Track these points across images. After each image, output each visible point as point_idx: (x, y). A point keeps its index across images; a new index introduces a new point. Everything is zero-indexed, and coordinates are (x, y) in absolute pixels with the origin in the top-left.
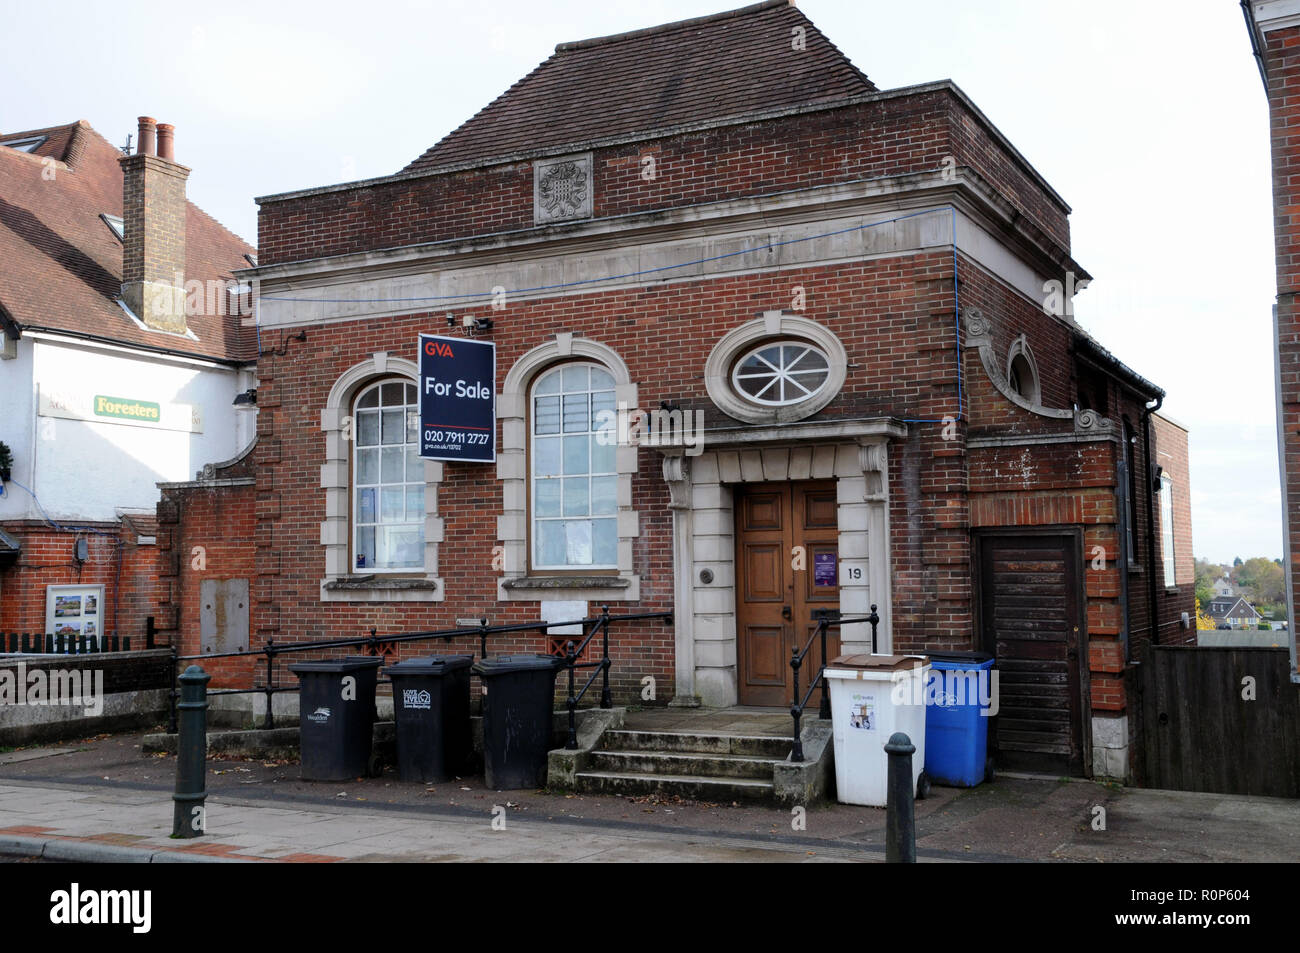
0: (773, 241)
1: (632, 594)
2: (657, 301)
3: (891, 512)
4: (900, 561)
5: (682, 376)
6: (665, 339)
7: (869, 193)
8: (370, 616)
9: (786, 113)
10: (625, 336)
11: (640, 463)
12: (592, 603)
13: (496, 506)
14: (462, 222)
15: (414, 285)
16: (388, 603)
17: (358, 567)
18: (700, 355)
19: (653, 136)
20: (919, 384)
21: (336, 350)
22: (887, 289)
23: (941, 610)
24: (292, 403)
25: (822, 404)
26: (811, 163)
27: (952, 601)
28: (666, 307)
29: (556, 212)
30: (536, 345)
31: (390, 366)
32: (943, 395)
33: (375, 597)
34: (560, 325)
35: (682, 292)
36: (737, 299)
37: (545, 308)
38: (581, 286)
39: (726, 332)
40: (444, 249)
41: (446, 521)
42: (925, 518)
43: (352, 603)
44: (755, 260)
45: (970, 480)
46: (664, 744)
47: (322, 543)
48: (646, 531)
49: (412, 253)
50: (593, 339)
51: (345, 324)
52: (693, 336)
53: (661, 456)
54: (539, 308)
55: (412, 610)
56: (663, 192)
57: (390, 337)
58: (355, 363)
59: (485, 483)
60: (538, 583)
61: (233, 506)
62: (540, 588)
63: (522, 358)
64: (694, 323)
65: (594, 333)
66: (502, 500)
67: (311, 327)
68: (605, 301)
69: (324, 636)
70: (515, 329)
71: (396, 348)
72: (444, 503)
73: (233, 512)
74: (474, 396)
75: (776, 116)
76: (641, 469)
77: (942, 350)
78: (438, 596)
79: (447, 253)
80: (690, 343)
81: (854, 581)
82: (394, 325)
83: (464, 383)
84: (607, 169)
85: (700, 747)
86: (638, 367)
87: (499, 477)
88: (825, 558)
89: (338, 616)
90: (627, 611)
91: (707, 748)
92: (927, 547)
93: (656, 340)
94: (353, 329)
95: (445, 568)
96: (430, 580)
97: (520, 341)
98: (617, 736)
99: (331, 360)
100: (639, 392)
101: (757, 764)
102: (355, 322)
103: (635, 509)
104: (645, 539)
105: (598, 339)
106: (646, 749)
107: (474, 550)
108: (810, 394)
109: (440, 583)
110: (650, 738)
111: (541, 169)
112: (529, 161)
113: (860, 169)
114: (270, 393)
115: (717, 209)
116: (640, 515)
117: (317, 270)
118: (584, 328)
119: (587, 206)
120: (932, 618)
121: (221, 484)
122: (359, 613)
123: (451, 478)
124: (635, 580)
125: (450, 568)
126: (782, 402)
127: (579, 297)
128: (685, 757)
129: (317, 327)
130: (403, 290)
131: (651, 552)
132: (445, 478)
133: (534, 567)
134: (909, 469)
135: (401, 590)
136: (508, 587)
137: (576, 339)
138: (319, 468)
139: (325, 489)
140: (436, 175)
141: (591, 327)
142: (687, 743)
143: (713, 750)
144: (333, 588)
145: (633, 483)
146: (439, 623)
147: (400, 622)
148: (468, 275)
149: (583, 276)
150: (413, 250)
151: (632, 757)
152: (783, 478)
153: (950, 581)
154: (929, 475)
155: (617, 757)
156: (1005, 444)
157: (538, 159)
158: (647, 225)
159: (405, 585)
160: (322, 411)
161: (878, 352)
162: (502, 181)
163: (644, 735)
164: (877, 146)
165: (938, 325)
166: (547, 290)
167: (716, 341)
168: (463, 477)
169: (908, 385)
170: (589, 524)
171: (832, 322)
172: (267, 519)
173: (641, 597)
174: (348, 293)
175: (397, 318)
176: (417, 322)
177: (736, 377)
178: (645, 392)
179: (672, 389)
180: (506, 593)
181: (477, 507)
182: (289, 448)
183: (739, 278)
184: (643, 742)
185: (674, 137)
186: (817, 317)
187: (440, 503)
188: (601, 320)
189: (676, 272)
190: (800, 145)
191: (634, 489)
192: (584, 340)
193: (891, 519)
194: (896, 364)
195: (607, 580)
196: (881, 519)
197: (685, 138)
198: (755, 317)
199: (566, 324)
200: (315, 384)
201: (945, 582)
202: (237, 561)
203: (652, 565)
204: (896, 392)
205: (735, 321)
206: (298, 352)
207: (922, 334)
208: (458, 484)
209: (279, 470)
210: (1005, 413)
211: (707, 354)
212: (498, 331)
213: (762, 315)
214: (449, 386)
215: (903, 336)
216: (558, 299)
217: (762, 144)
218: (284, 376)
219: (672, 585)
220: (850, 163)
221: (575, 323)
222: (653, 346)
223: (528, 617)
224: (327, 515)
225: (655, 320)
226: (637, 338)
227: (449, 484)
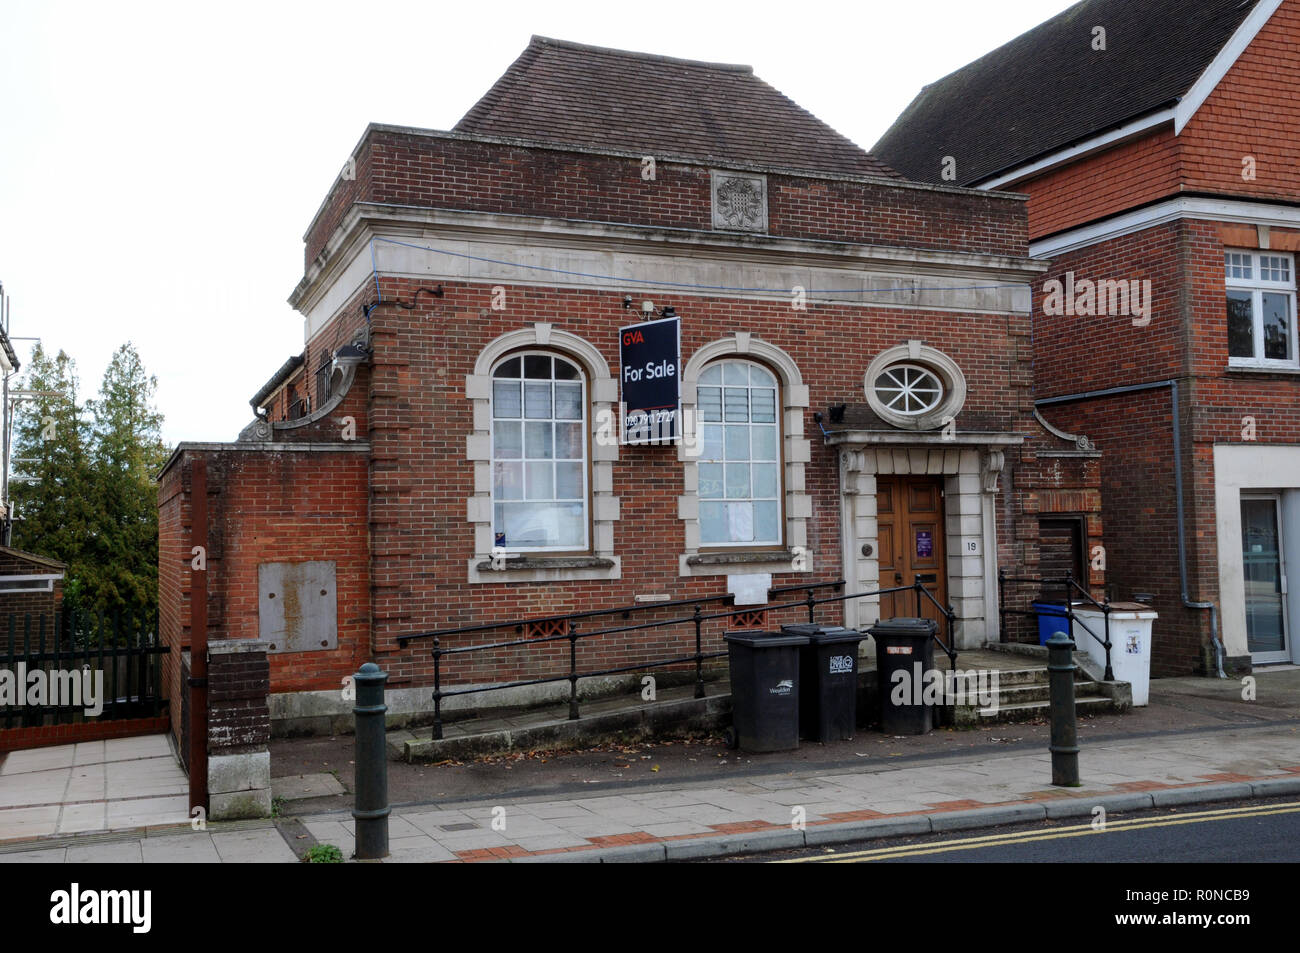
0: (916, 285)
2: (824, 317)
3: (996, 501)
4: (1002, 537)
5: (845, 383)
6: (830, 350)
7: (992, 265)
8: (532, 597)
9: (925, 187)
10: (796, 343)
11: (812, 454)
12: (775, 576)
13: (677, 487)
14: (638, 209)
15: (583, 260)
16: (554, 583)
18: (859, 368)
19: (822, 177)
20: (1011, 409)
21: (485, 313)
22: (990, 337)
23: (1027, 572)
24: (425, 363)
26: (940, 231)
27: (1032, 565)
28: (831, 323)
29: (734, 221)
30: (715, 340)
31: (553, 338)
32: (1027, 419)
33: (540, 577)
34: (738, 324)
35: (845, 313)
36: (887, 326)
37: (723, 306)
38: (759, 293)
39: (879, 352)
40: (635, 232)
41: (622, 499)
42: (1015, 506)
43: (508, 584)
44: (902, 298)
47: (470, 519)
48: (817, 512)
49: (598, 229)
50: (768, 341)
52: (854, 351)
54: (718, 306)
55: (583, 589)
56: (830, 226)
57: (553, 308)
58: (509, 329)
59: (664, 464)
61: (309, 476)
62: (727, 563)
63: (701, 350)
64: (854, 340)
65: (770, 336)
66: (682, 481)
67: (449, 283)
68: (779, 309)
69: (473, 620)
70: (692, 321)
71: (561, 321)
72: (620, 481)
73: (309, 482)
75: (917, 187)
76: (812, 460)
77: (1025, 387)
78: (615, 574)
79: (636, 237)
80: (851, 356)
81: (972, 552)
82: (558, 297)
84: (781, 195)
85: (1015, 680)
86: (807, 371)
87: (680, 459)
88: (924, 535)
89: (492, 599)
90: (803, 581)
91: (1020, 681)
92: (1019, 527)
93: (824, 350)
95: (621, 546)
96: (607, 557)
97: (699, 333)
99: (478, 322)
100: (810, 393)
103: (807, 493)
104: (816, 519)
105: (773, 343)
107: (653, 528)
108: (927, 408)
109: (617, 560)
111: (718, 178)
112: (706, 168)
113: (974, 244)
114: (395, 349)
115: (888, 252)
116: (813, 498)
117: (476, 224)
118: (760, 331)
119: (762, 222)
121: (292, 449)
122: (518, 594)
123: (626, 458)
124: (808, 554)
125: (627, 546)
126: (907, 412)
127: (755, 302)
129: (457, 284)
130: (570, 263)
131: (821, 531)
132: (620, 458)
136: (691, 563)
137: (753, 340)
138: (465, 438)
139: (472, 462)
140: (610, 156)
141: (766, 331)
143: (1023, 682)
144: (485, 569)
145: (806, 471)
146: (614, 600)
147: (571, 602)
148: (644, 261)
149: (760, 284)
150: (601, 227)
152: (923, 472)
153: (1032, 551)
154: (1019, 475)
156: (1047, 455)
157: (714, 168)
158: (829, 252)
159: (583, 564)
160: (469, 377)
161: (985, 382)
162: (680, 179)
164: (984, 230)
165: (1023, 368)
166: (726, 291)
167: (871, 358)
168: (640, 458)
169: (1004, 408)
170: (750, 505)
171: (955, 355)
172: (391, 492)
173: (814, 569)
174: (502, 254)
175: (560, 290)
176: (585, 298)
178: (815, 393)
179: (837, 394)
180: (689, 569)
181: (656, 487)
182: (421, 413)
183: (888, 310)
185: (837, 182)
186: (945, 350)
187: (614, 481)
188: (776, 326)
189: (841, 296)
190: (933, 215)
191: (807, 476)
192: (761, 341)
193: (997, 506)
194: (996, 393)
196: (990, 506)
197: (845, 184)
198: (901, 343)
199: (743, 324)
200: (455, 346)
201: (1029, 552)
202: (317, 541)
203: (822, 541)
204: (997, 414)
205: (886, 344)
206: (433, 308)
207: (1013, 373)
208: (635, 464)
209: (406, 438)
210: (1039, 434)
211: (865, 368)
213: (907, 343)
214: (641, 371)
215: (1000, 373)
216: (735, 300)
217: (906, 207)
218: (411, 332)
219: (840, 558)
220: (967, 238)
221: (752, 324)
222: (821, 355)
223: (709, 590)
224: (477, 489)
225: (821, 333)
226: (807, 346)
227: (624, 464)
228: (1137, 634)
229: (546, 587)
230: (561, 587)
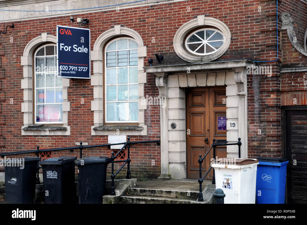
1: (144, 133)
2: (154, 12)
3: (248, 100)
4: (251, 120)
5: (165, 43)
6: (157, 27)
8: (41, 141)
10: (141, 26)
11: (147, 79)
12: (128, 136)
13: (91, 97)
15: (57, 5)
16: (48, 136)
17: (37, 121)
18: (172, 34)
20: (260, 45)
21: (27, 32)
23: (268, 141)
24: (9, 54)
25: (220, 55)
27: (272, 137)
28: (158, 14)
30: (106, 30)
31: (48, 39)
32: (270, 50)
33: (43, 133)
34: (116, 22)
35: (165, 8)
37: (110, 15)
38: (124, 5)
39: (182, 25)
41: (71, 103)
42: (262, 102)
43: (34, 136)
45: (281, 86)
46: (150, 193)
47: (22, 111)
48: (150, 107)
50: (129, 28)
51: (30, 21)
52: (169, 26)
53: (155, 76)
54: (107, 15)
55: (58, 139)
57: (48, 26)
58: (34, 37)
59: (86, 87)
60: (107, 128)
62: (108, 130)
63: (101, 35)
64: (169, 21)
65: (129, 25)
66: (93, 94)
67: (16, 22)
68: (134, 11)
69: (23, 149)
70: (98, 23)
71: (50, 31)
72: (70, 95)
74: (81, 51)
76: (148, 82)
77: (270, 31)
78: (68, 133)
80: (167, 29)
81: (232, 128)
82: (49, 21)
83: (77, 46)
85: (164, 195)
86: (147, 39)
87: (92, 85)
88: (222, 118)
89: (29, 141)
90: (142, 140)
91: (167, 196)
92: (262, 114)
93: (154, 28)
94: (33, 23)
95: (71, 122)
96: (65, 126)
97: (100, 28)
98: (132, 190)
99: (25, 36)
100: (147, 50)
101: (185, 202)
102: (34, 20)
104: (149, 110)
105: (131, 28)
106: (143, 196)
107: (82, 115)
108: (216, 50)
109: (69, 128)
110: (145, 191)
118: (125, 23)
120: (263, 144)
122: (37, 140)
123: (73, 85)
124: (145, 127)
125: (73, 122)
126: (205, 54)
127: (123, 10)
128: (157, 199)
129: (18, 22)
130: (53, 7)
131: (152, 116)
132: (70, 85)
133: (106, 122)
134: (256, 82)
135: (53, 131)
136: (95, 130)
137: (122, 28)
138: (20, 81)
139: (23, 89)
141: (128, 23)
142: (159, 193)
143: (169, 196)
144: (26, 130)
145: (145, 87)
146: (68, 144)
147: (53, 144)
151: (137, 199)
152: (205, 85)
153: (272, 129)
154: (263, 84)
155: (131, 198)
156: (297, 71)
159: (54, 129)
160: (22, 57)
161: (243, 32)
163: (142, 190)
165: (269, 20)
166: (110, 7)
167: (178, 28)
168: (78, 85)
169: (256, 46)
170: (128, 104)
171: (225, 20)
173: (148, 134)
174: (31, 8)
175: (50, 19)
176: (59, 20)
177: (186, 43)
178: (150, 50)
179: (161, 49)
180: (95, 132)
181: (83, 97)
182: (8, 72)
184: (142, 192)
186: (219, 18)
187: (68, 95)
188: (132, 20)
191: (145, 90)
192: (125, 28)
193: (248, 103)
194: (251, 37)
195: (134, 127)
196: (244, 102)
198: (194, 18)
199: (118, 21)
200: (18, 46)
201: (269, 129)
203: (152, 121)
204: (251, 49)
205: (186, 20)
206: (11, 32)
207: (262, 24)
208: (76, 87)
209: (4, 82)
210: (298, 57)
211: (174, 34)
212: (91, 24)
213: (196, 17)
214: (70, 47)
215: (254, 25)
216: (115, 11)
218: (5, 42)
219: (160, 129)
221: (122, 21)
222: (153, 31)
223: (103, 142)
224: (24, 100)
225: (153, 20)
226: (146, 27)
227: (72, 88)
228: (230, 177)
229: (45, 138)
230: (51, 138)
